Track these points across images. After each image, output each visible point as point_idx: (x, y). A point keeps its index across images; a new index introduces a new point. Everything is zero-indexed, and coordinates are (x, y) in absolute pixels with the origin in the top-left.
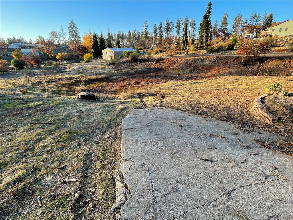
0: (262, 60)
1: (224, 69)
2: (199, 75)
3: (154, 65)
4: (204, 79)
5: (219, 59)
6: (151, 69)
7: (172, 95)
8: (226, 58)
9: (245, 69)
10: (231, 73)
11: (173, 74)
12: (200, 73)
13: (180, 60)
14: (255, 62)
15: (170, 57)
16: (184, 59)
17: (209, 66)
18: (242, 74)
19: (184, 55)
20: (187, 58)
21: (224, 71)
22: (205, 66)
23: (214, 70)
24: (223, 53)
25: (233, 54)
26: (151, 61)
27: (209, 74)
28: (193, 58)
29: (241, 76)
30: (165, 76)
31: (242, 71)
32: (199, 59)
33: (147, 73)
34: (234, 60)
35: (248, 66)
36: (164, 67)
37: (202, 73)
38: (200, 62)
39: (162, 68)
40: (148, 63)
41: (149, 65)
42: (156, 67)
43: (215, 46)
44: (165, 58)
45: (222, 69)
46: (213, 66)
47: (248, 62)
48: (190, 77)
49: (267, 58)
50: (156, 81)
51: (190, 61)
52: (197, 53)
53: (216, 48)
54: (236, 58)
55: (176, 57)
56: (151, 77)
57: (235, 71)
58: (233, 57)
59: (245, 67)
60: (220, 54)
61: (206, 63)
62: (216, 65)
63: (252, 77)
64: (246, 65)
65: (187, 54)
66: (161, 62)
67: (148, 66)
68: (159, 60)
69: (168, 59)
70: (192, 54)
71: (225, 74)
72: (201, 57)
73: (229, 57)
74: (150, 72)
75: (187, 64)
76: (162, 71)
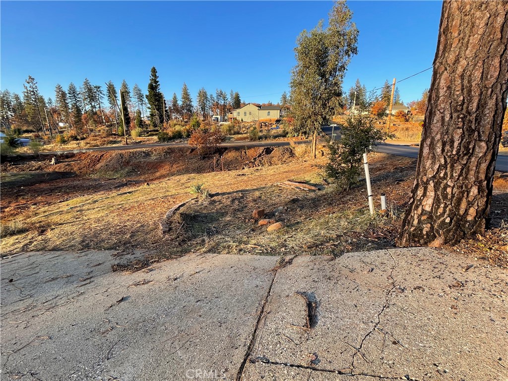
0: (221, 151)
1: (177, 165)
2: (142, 178)
3: (52, 166)
4: (146, 184)
5: (171, 151)
6: (43, 175)
7: (66, 223)
8: (181, 150)
9: (202, 163)
10: (187, 171)
11: (95, 180)
12: (144, 174)
13: (107, 156)
14: (214, 154)
15: (88, 151)
16: (114, 153)
17: (157, 163)
18: (199, 170)
19: (121, 145)
20: (120, 152)
21: (178, 169)
22: (150, 163)
23: (164, 168)
24: (181, 142)
25: (187, 144)
26: (44, 160)
27: (158, 174)
28: (131, 151)
29: (198, 173)
30: (74, 187)
31: (200, 166)
32: (141, 152)
34: (191, 152)
35: (206, 159)
36: (75, 169)
37: (148, 174)
39: (72, 171)
40: (35, 164)
41: (40, 168)
42: (57, 170)
43: (170, 132)
44: (78, 151)
45: (174, 166)
46: (162, 162)
47: (206, 154)
48: (125, 183)
49: (226, 149)
50: (49, 199)
51: (126, 156)
52: (144, 141)
53: (170, 134)
54: (193, 150)
55: (101, 150)
56: (40, 192)
57: (191, 167)
58: (188, 148)
59: (203, 161)
60: (176, 144)
61: (153, 158)
62: (167, 159)
63: (208, 174)
64: (204, 158)
65: (127, 144)
66: (69, 159)
67: (36, 169)
68: (62, 156)
69: (84, 153)
70: (136, 143)
71: (180, 173)
72: (144, 149)
73: (184, 148)
74: (41, 182)
75: (122, 162)
76: (71, 177)
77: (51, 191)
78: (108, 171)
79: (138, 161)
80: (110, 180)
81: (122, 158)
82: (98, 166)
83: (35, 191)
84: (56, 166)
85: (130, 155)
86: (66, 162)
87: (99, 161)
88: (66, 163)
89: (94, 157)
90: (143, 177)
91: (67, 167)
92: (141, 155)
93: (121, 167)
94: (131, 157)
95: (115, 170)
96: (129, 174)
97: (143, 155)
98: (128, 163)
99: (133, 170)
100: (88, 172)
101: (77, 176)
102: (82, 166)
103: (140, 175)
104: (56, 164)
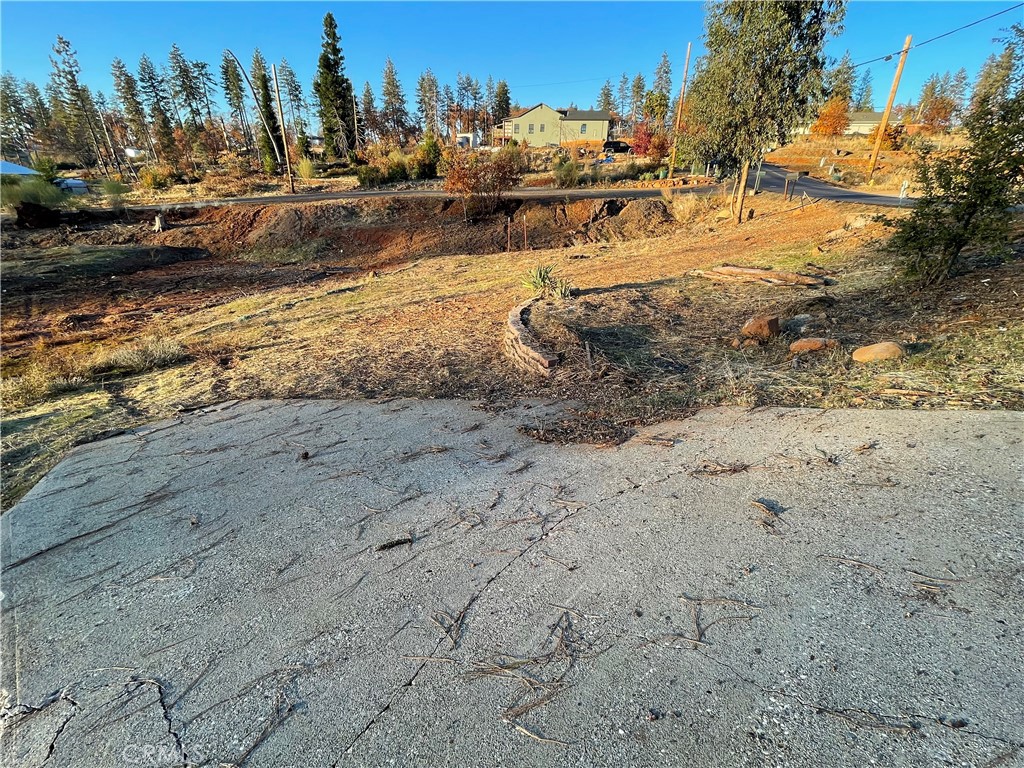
0: (511, 207)
1: (422, 237)
2: (352, 263)
3: (157, 235)
4: (371, 274)
5: (399, 206)
6: (147, 252)
7: (263, 347)
8: (421, 203)
9: (475, 233)
10: (445, 250)
11: (255, 265)
12: (354, 254)
13: (268, 214)
14: (494, 213)
15: (223, 204)
16: (282, 209)
17: (377, 230)
18: (473, 248)
19: (282, 193)
20: (294, 206)
21: (425, 244)
22: (363, 231)
23: (394, 242)
24: (409, 187)
25: (436, 190)
26: (138, 222)
27: (384, 255)
28: (315, 204)
29: (470, 254)
30: (219, 278)
31: (470, 239)
32: (339, 207)
33: (130, 271)
34: (445, 208)
35: (481, 225)
36: (205, 241)
37: (361, 253)
38: (345, 216)
39: (199, 246)
40: (124, 230)
41: (131, 238)
42: (168, 243)
43: (381, 164)
44: (204, 204)
45: (416, 238)
46: (387, 229)
47: (478, 214)
48: (322, 271)
49: (519, 202)
50: (180, 300)
51: (309, 214)
52: (327, 187)
53: (384, 170)
54: (448, 203)
55: (253, 202)
56: (158, 288)
57: (453, 240)
58: (437, 200)
59: (475, 229)
60: (399, 191)
61: (366, 219)
62: (396, 225)
63: (496, 256)
64: (476, 222)
65: (294, 192)
66: (189, 221)
67: (126, 241)
68: (174, 215)
69: (216, 208)
70: (312, 189)
71: (430, 253)
72: (344, 202)
73: (427, 199)
74: (146, 267)
75: (301, 227)
76: (202, 259)
77: (177, 286)
78: (276, 247)
79: (335, 226)
80: (284, 265)
81: (300, 219)
82: (253, 236)
83: (144, 285)
84: (166, 234)
85: (316, 214)
86: (183, 226)
87: (251, 225)
88: (185, 229)
89: (240, 217)
90: (352, 261)
91: (188, 237)
92: (339, 213)
93: (302, 239)
94: (319, 217)
95: (290, 245)
96: (321, 254)
97: (343, 213)
98: (314, 229)
99: (328, 245)
100: (234, 248)
101: (210, 255)
102: (219, 236)
103: (346, 256)
104: (164, 230)
